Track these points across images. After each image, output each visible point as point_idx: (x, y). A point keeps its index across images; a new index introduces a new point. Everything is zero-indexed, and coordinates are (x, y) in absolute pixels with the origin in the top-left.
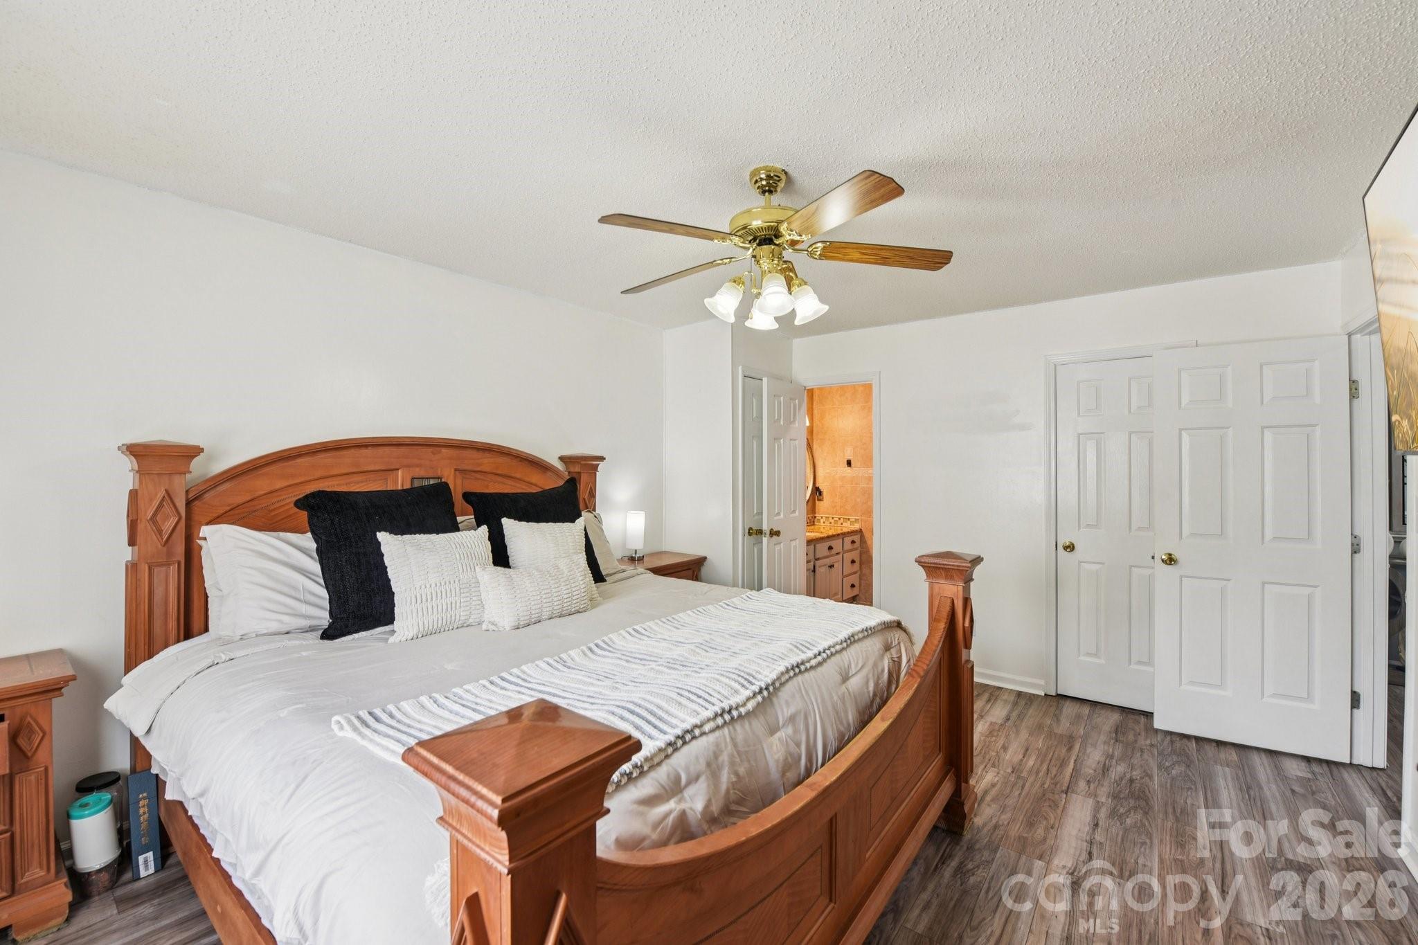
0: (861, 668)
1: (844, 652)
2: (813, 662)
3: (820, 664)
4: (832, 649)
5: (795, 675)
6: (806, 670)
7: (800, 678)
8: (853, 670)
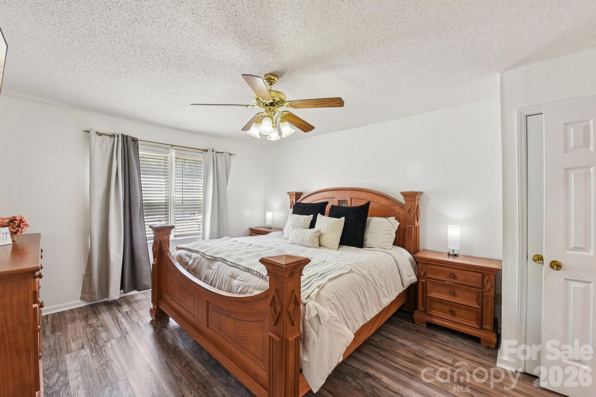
0: (241, 280)
1: (242, 271)
2: (229, 263)
3: (230, 265)
4: (238, 266)
5: (222, 261)
6: (225, 263)
7: (222, 263)
8: (238, 278)
